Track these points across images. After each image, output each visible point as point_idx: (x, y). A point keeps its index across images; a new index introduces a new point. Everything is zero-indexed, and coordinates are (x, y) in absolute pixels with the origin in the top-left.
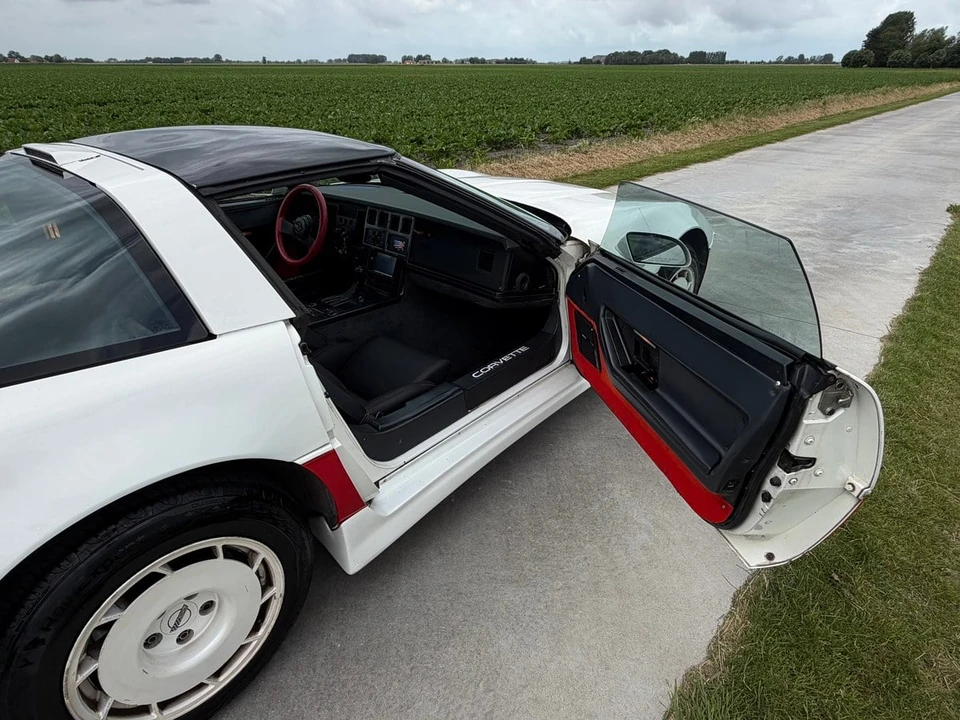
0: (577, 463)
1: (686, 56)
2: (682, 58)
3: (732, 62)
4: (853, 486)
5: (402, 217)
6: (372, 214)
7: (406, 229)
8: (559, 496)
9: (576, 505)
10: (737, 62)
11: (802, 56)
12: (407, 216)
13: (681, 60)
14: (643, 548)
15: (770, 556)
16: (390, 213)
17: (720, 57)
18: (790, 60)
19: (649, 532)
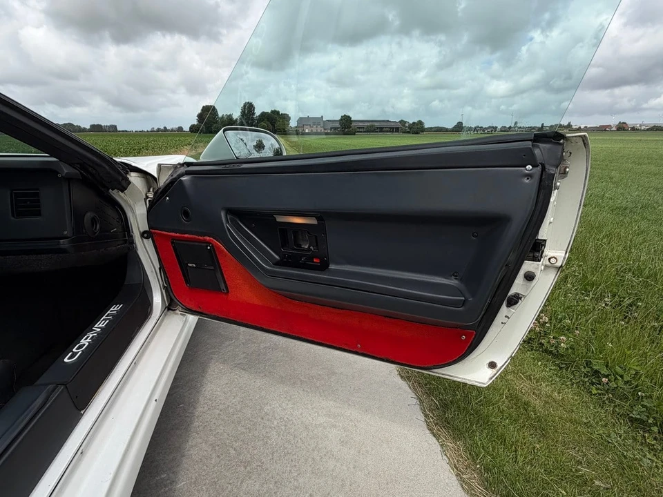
0: (221, 407)
1: (88, 127)
2: (85, 128)
3: (123, 131)
4: (554, 257)
8: (232, 452)
9: (254, 448)
10: (126, 131)
11: (165, 128)
13: (84, 130)
14: (343, 443)
15: (492, 365)
17: (113, 128)
18: (159, 130)
19: (335, 426)
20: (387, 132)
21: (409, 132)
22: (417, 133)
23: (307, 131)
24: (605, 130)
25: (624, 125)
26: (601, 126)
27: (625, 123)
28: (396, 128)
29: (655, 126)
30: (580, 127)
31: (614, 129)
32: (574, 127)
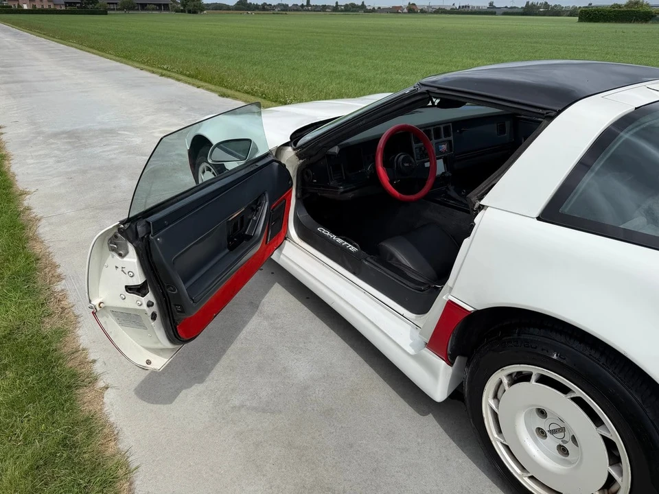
5: (442, 127)
6: (428, 132)
7: (447, 134)
12: (444, 125)
16: (433, 128)
20: (153, 10)
21: (182, 11)
22: (195, 12)
23: (25, 7)
24: (398, 12)
25: (414, 7)
26: (395, 7)
27: (414, 4)
28: (164, 4)
29: (439, 9)
30: (374, 8)
31: (406, 10)
32: (368, 8)
